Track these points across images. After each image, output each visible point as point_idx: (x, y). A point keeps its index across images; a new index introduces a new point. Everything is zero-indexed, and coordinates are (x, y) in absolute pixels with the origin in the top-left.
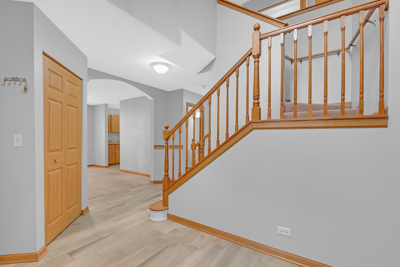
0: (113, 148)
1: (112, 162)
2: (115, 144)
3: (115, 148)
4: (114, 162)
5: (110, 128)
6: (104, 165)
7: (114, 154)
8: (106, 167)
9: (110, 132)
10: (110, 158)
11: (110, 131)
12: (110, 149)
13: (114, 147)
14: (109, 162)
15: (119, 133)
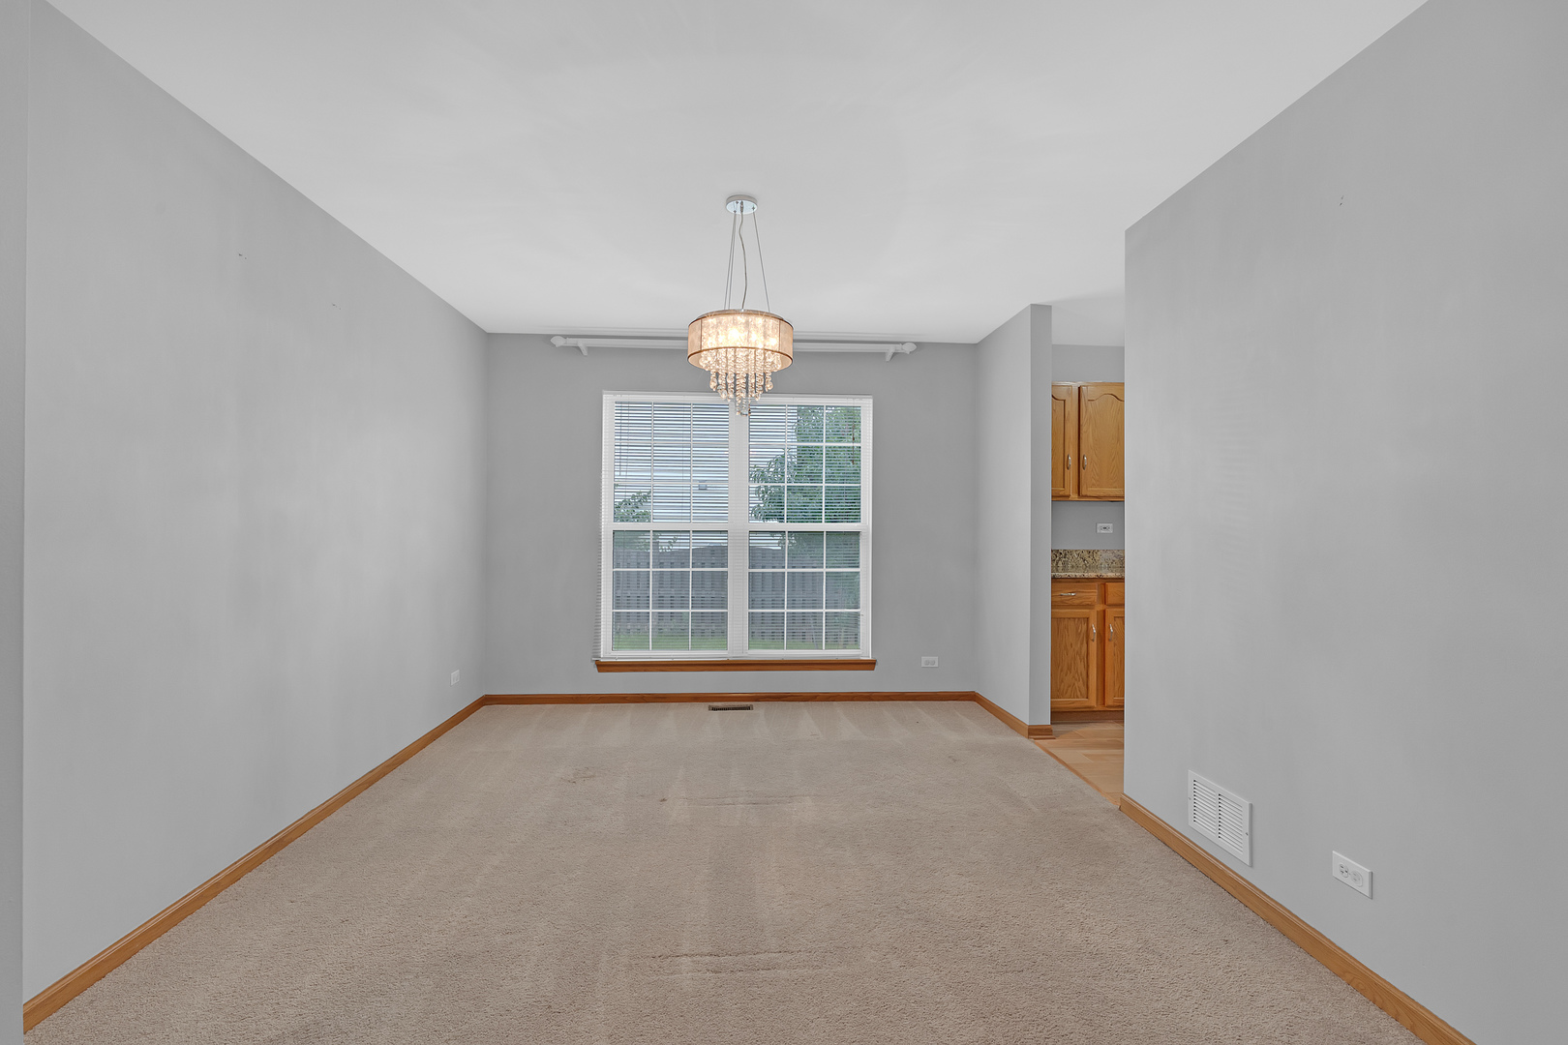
0: (1090, 606)
1: (1080, 702)
2: (1099, 578)
3: (1100, 607)
4: (1092, 702)
5: (1072, 474)
6: (1026, 718)
7: (1094, 646)
8: (1035, 732)
9: (1074, 496)
10: (1069, 669)
11: (1070, 489)
12: (1063, 612)
13: (1092, 594)
14: (1055, 693)
15: (1119, 500)
